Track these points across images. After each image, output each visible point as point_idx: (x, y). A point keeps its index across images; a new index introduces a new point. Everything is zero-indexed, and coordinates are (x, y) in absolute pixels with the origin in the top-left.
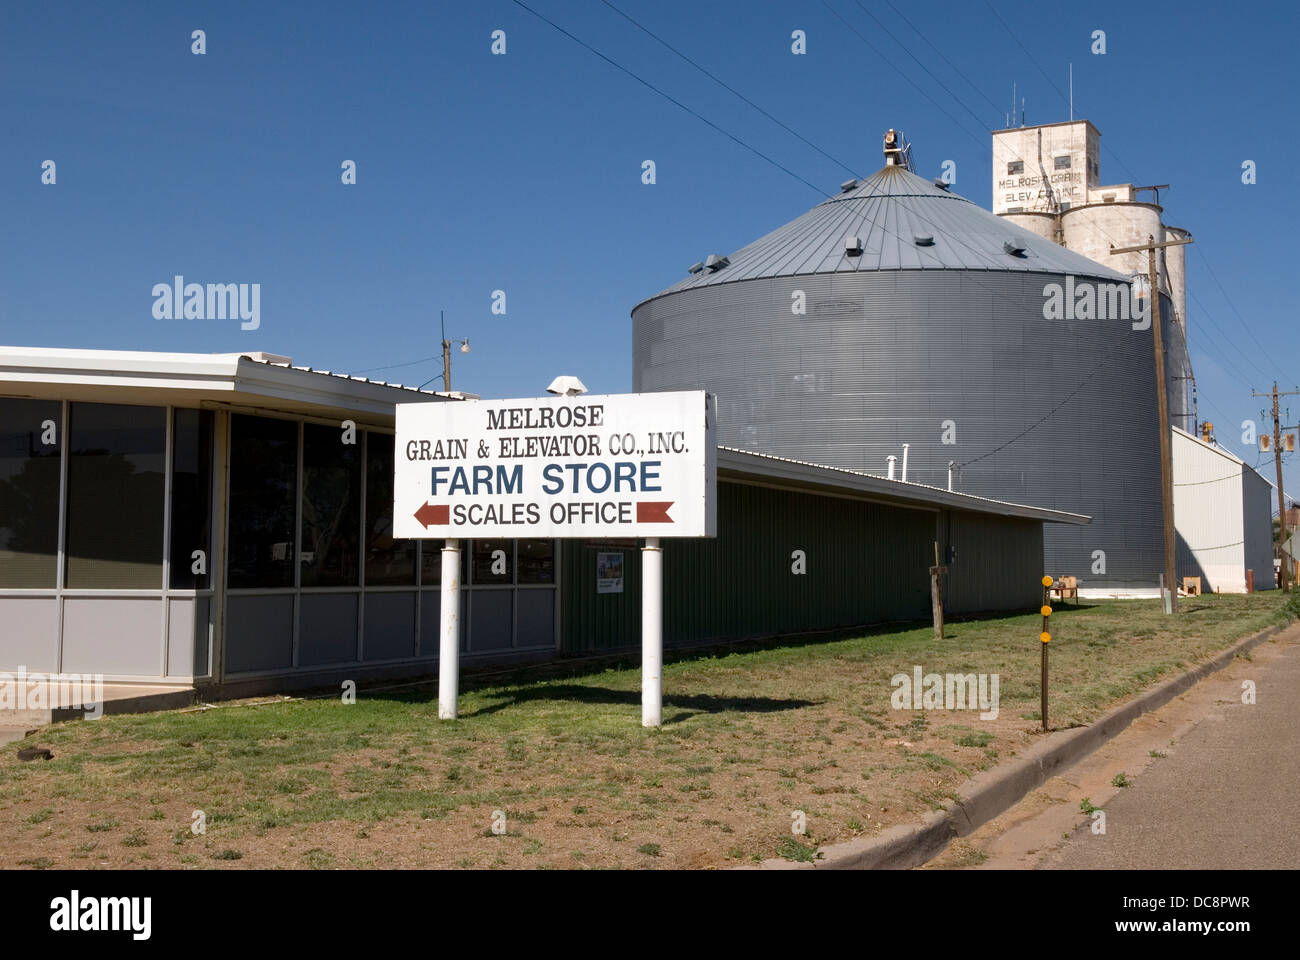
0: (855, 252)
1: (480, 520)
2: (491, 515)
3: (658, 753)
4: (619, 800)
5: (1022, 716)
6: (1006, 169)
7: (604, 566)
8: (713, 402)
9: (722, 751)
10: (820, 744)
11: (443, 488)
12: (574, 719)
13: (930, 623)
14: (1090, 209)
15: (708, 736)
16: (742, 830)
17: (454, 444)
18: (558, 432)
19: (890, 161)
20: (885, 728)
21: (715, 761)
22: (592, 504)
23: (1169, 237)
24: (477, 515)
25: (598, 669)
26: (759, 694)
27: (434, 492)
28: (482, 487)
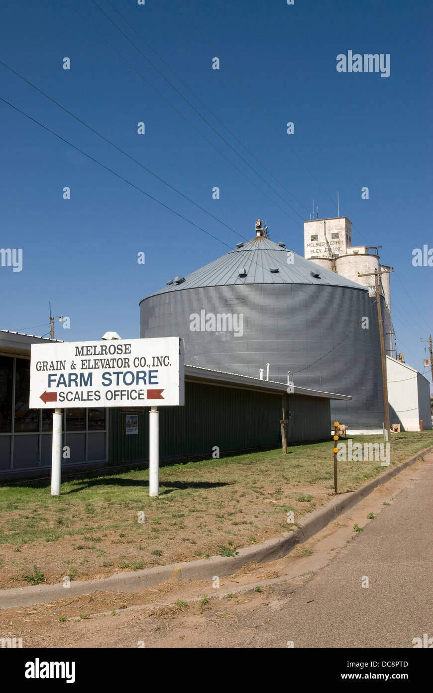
0: (243, 276)
1: (72, 399)
2: (77, 397)
3: (158, 508)
4: (141, 530)
5: (326, 488)
6: (310, 238)
7: (129, 422)
8: (183, 342)
9: (188, 507)
10: (234, 502)
11: (54, 384)
12: (117, 494)
13: (281, 447)
14: (348, 257)
15: (181, 500)
16: (200, 543)
17: (59, 363)
18: (109, 357)
19: (258, 234)
20: (263, 495)
21: (185, 511)
22: (126, 391)
23: (383, 270)
24: (70, 396)
25: (127, 470)
26: (204, 480)
27: (49, 386)
28: (73, 383)
